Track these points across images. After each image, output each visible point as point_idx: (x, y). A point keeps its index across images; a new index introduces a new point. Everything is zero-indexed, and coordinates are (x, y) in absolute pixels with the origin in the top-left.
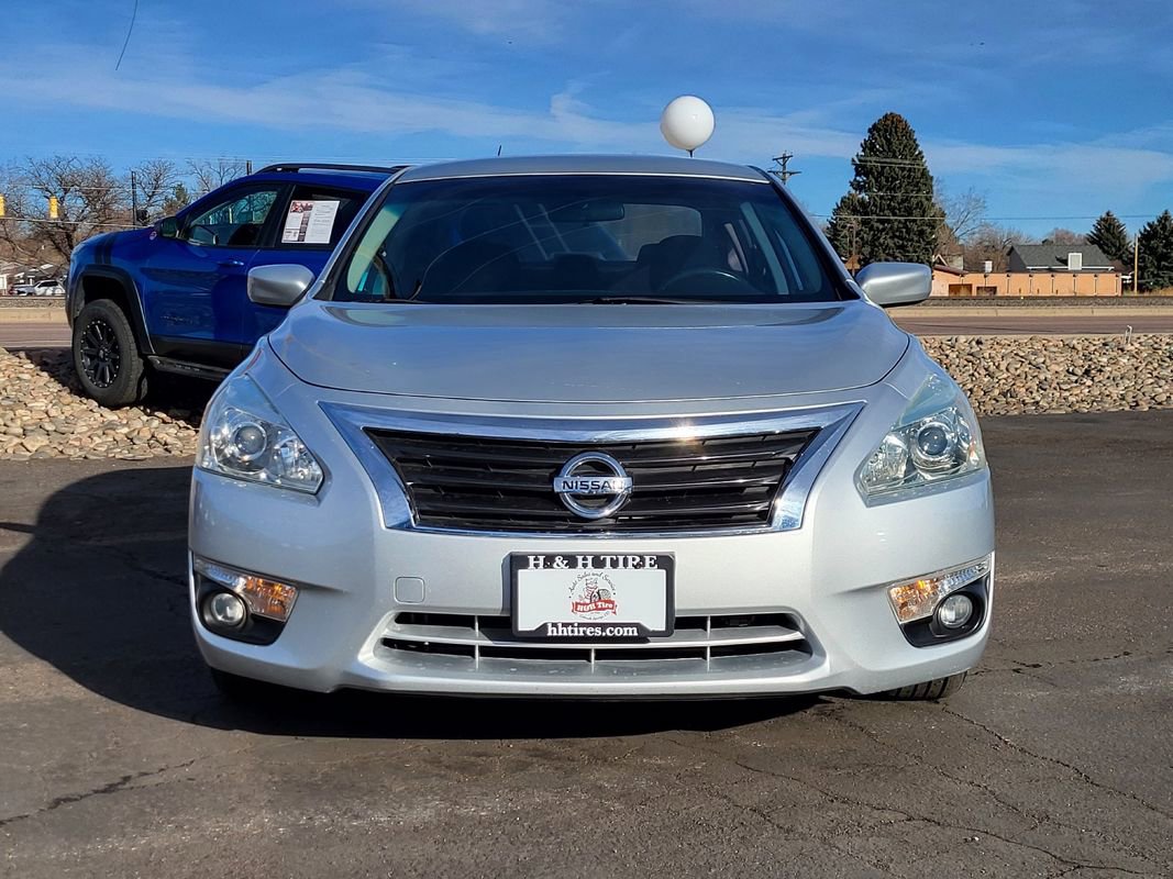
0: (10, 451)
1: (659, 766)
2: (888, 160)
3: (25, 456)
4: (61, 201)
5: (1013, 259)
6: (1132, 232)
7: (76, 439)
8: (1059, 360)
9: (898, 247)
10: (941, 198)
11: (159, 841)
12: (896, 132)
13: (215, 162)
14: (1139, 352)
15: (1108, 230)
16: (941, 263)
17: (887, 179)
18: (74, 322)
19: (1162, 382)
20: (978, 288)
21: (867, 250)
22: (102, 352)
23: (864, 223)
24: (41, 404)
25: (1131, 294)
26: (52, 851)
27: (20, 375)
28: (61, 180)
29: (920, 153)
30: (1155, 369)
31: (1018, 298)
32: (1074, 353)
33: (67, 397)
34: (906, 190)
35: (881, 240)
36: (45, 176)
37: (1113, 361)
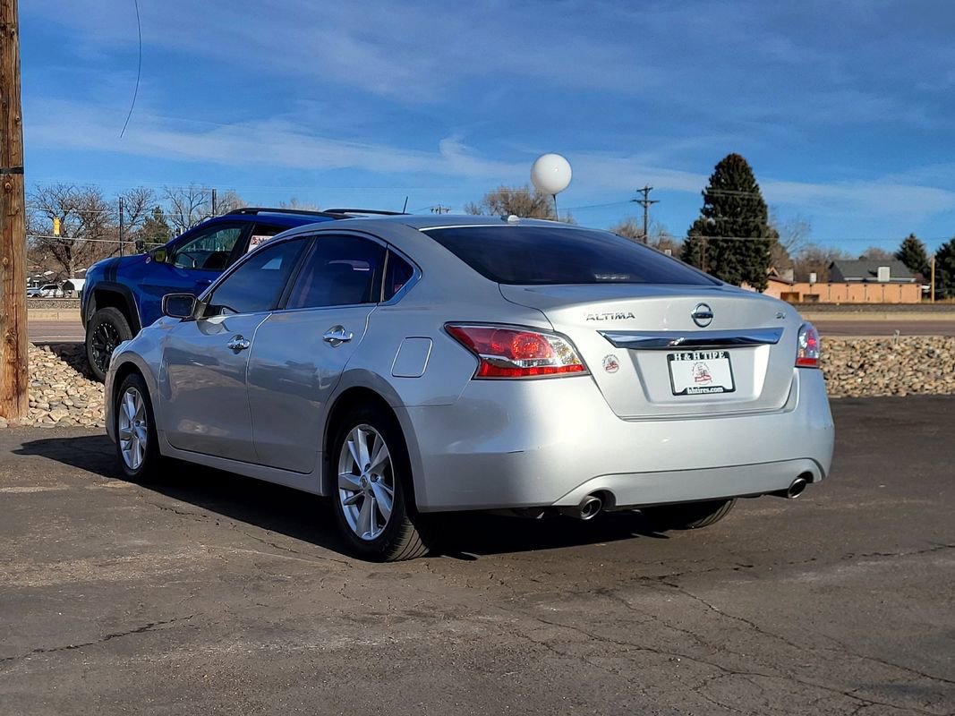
0: (40, 421)
1: (489, 621)
2: (731, 192)
3: (51, 424)
4: (62, 220)
5: (833, 272)
6: (931, 251)
7: (88, 412)
8: (841, 356)
9: (739, 262)
10: (775, 222)
11: (175, 656)
12: (738, 169)
13: (186, 190)
14: (904, 351)
15: (911, 248)
16: (774, 274)
17: (730, 208)
18: (87, 323)
19: (920, 374)
20: (804, 296)
21: (714, 264)
22: (108, 347)
23: (711, 242)
24: (62, 385)
25: (928, 301)
26: (110, 661)
27: (46, 364)
28: (62, 204)
29: (757, 186)
30: (915, 364)
31: (835, 304)
32: (853, 351)
33: (81, 380)
34: (746, 215)
35: (726, 256)
36: (49, 200)
37: (883, 358)
